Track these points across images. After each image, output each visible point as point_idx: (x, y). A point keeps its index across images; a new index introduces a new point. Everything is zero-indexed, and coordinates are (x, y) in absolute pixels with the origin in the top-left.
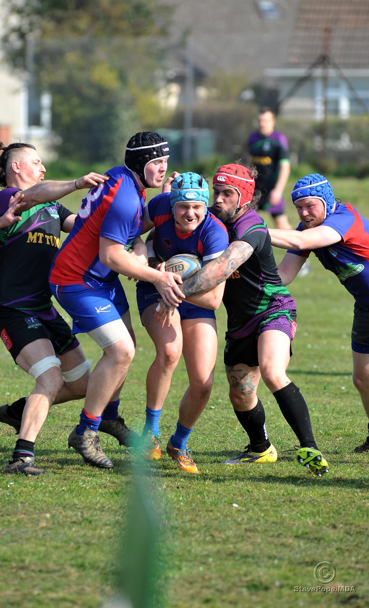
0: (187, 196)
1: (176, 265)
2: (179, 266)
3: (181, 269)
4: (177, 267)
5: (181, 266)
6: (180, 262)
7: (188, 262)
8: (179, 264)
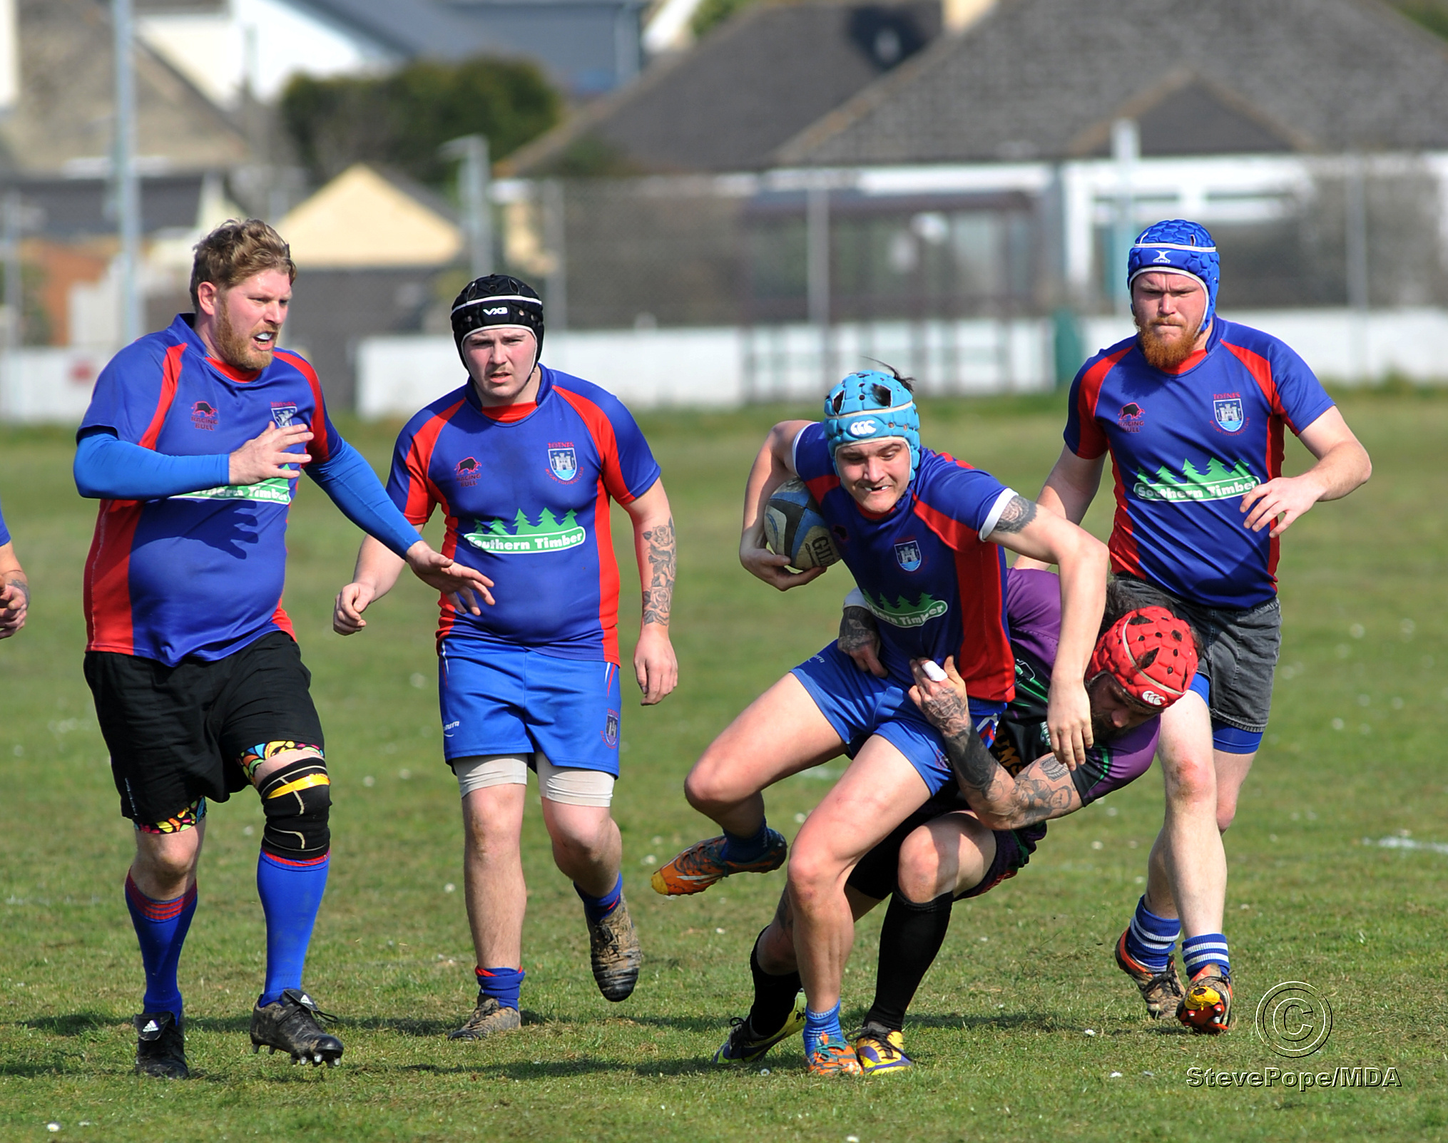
0: (854, 431)
1: (814, 556)
2: (816, 549)
3: (823, 543)
4: (819, 551)
5: (817, 545)
6: (808, 549)
7: (806, 533)
8: (812, 549)
